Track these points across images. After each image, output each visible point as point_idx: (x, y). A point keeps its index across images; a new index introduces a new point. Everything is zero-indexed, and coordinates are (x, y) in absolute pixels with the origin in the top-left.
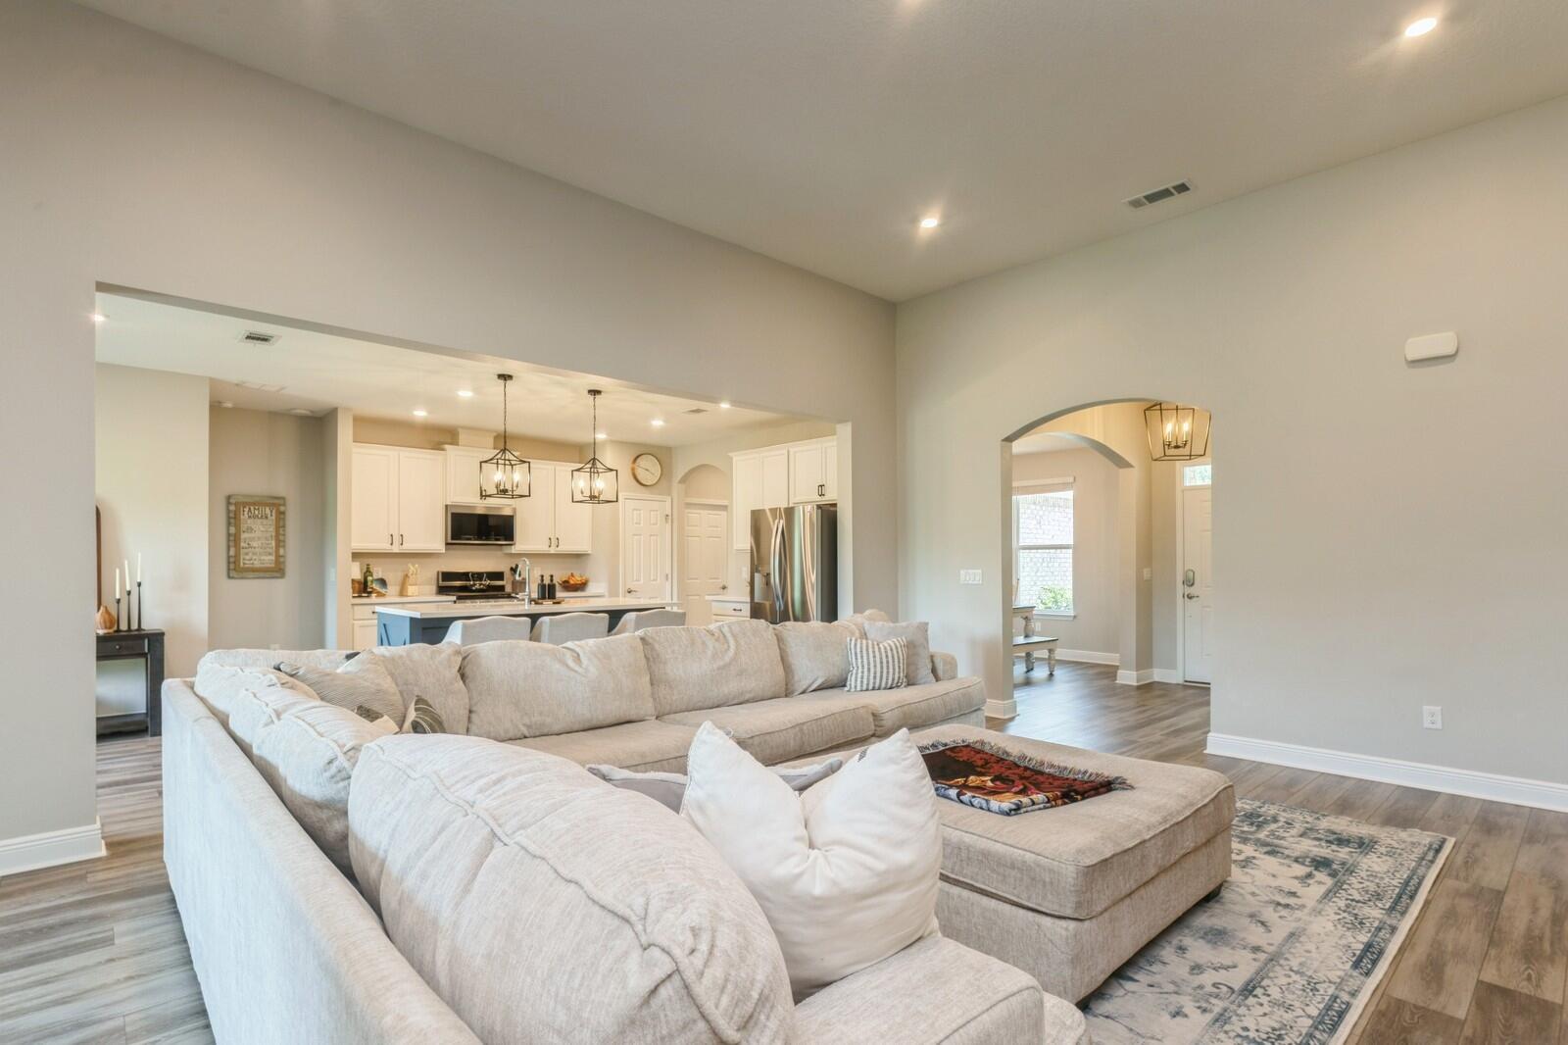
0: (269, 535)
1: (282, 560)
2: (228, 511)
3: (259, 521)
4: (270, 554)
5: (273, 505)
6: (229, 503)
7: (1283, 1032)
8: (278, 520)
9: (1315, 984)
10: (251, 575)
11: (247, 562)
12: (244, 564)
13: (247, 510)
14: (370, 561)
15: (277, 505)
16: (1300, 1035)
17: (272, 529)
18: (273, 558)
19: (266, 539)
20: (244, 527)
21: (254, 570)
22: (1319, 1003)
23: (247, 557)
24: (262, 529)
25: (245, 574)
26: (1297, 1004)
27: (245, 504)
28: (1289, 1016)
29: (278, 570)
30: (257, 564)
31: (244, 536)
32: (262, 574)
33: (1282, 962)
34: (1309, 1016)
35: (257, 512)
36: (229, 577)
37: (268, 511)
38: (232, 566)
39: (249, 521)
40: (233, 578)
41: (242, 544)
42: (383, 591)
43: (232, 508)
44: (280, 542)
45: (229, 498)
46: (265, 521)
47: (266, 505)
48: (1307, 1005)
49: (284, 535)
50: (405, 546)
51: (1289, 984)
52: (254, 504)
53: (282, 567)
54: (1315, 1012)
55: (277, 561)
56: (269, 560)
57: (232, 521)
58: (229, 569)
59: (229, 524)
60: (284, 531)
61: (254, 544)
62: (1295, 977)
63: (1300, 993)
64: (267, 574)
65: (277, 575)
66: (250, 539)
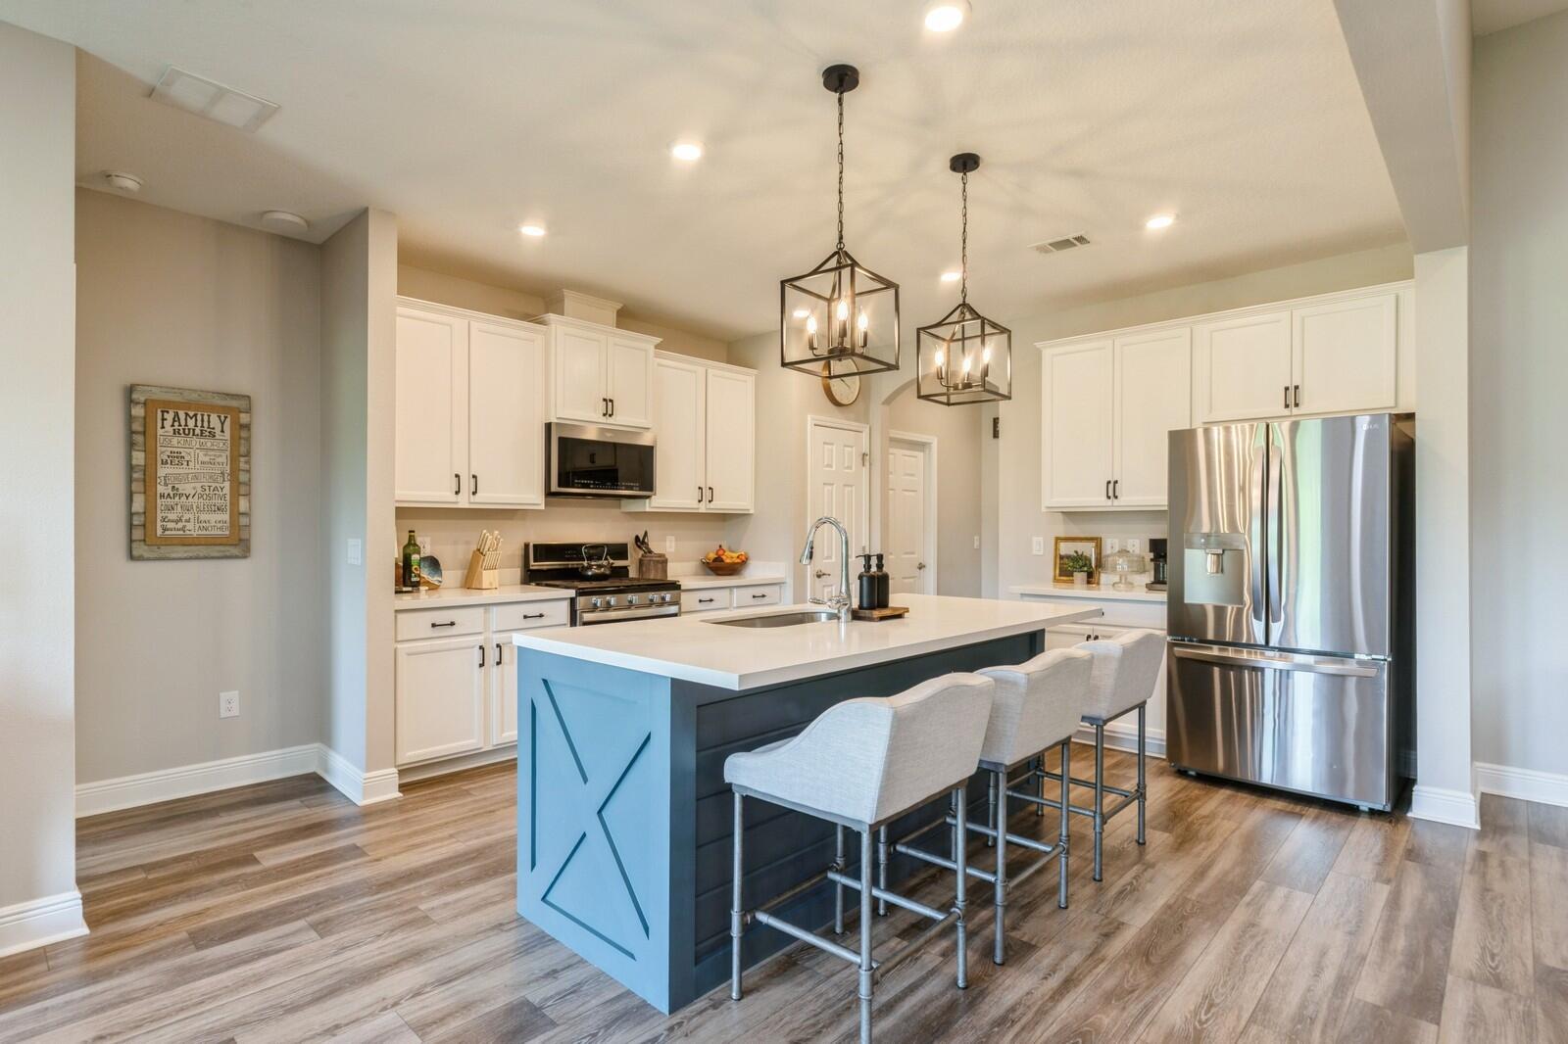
0: (216, 470)
1: (243, 521)
2: (130, 419)
3: (195, 442)
5: (226, 410)
6: (130, 402)
8: (235, 441)
10: (181, 551)
11: (170, 525)
12: (165, 529)
13: (169, 417)
14: (417, 524)
15: (235, 411)
17: (224, 458)
18: (226, 517)
19: (212, 478)
20: (163, 453)
21: (186, 542)
23: (172, 516)
24: (202, 458)
25: (164, 551)
27: (166, 406)
29: (236, 543)
30: (193, 530)
31: (162, 471)
32: (202, 551)
35: (191, 424)
36: (132, 557)
37: (215, 421)
38: (138, 534)
39: (175, 441)
40: (140, 559)
41: (161, 489)
42: (434, 580)
43: (138, 411)
44: (240, 486)
45: (130, 390)
46: (208, 443)
47: (213, 408)
49: (248, 471)
50: (478, 498)
52: (186, 405)
53: (244, 536)
55: (234, 524)
56: (217, 522)
57: (139, 439)
58: (131, 541)
59: (131, 445)
60: (248, 462)
61: (187, 488)
64: (214, 551)
65: (234, 551)
66: (178, 478)
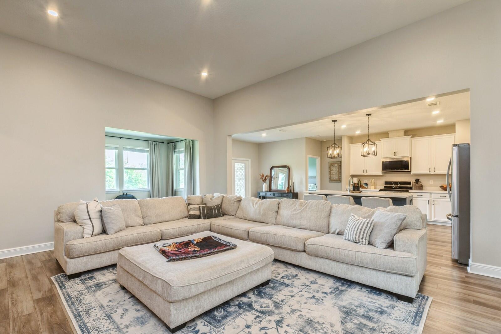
0: (337, 171)
4: (337, 176)
7: (88, 315)
8: (339, 167)
9: (99, 332)
10: (334, 181)
12: (332, 179)
14: (359, 178)
15: (339, 163)
16: (84, 318)
17: (338, 170)
18: (338, 177)
19: (336, 172)
22: (90, 328)
23: (332, 177)
24: (335, 170)
25: (332, 181)
26: (94, 323)
27: (332, 164)
28: (92, 319)
30: (335, 179)
33: (115, 330)
34: (88, 323)
35: (334, 166)
37: (337, 165)
39: (333, 168)
40: (330, 182)
41: (331, 174)
42: (366, 187)
43: (330, 165)
44: (339, 173)
45: (329, 162)
46: (336, 168)
48: (92, 325)
50: (367, 173)
51: (104, 326)
54: (88, 325)
55: (339, 178)
56: (337, 178)
57: (330, 168)
58: (329, 180)
60: (341, 170)
61: (334, 174)
62: (105, 329)
63: (98, 326)
64: (337, 181)
65: (339, 181)
66: (333, 172)
